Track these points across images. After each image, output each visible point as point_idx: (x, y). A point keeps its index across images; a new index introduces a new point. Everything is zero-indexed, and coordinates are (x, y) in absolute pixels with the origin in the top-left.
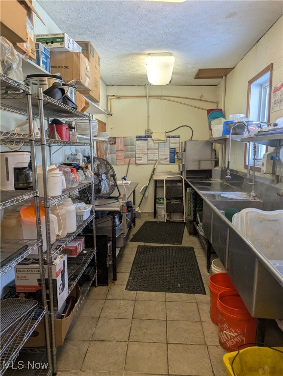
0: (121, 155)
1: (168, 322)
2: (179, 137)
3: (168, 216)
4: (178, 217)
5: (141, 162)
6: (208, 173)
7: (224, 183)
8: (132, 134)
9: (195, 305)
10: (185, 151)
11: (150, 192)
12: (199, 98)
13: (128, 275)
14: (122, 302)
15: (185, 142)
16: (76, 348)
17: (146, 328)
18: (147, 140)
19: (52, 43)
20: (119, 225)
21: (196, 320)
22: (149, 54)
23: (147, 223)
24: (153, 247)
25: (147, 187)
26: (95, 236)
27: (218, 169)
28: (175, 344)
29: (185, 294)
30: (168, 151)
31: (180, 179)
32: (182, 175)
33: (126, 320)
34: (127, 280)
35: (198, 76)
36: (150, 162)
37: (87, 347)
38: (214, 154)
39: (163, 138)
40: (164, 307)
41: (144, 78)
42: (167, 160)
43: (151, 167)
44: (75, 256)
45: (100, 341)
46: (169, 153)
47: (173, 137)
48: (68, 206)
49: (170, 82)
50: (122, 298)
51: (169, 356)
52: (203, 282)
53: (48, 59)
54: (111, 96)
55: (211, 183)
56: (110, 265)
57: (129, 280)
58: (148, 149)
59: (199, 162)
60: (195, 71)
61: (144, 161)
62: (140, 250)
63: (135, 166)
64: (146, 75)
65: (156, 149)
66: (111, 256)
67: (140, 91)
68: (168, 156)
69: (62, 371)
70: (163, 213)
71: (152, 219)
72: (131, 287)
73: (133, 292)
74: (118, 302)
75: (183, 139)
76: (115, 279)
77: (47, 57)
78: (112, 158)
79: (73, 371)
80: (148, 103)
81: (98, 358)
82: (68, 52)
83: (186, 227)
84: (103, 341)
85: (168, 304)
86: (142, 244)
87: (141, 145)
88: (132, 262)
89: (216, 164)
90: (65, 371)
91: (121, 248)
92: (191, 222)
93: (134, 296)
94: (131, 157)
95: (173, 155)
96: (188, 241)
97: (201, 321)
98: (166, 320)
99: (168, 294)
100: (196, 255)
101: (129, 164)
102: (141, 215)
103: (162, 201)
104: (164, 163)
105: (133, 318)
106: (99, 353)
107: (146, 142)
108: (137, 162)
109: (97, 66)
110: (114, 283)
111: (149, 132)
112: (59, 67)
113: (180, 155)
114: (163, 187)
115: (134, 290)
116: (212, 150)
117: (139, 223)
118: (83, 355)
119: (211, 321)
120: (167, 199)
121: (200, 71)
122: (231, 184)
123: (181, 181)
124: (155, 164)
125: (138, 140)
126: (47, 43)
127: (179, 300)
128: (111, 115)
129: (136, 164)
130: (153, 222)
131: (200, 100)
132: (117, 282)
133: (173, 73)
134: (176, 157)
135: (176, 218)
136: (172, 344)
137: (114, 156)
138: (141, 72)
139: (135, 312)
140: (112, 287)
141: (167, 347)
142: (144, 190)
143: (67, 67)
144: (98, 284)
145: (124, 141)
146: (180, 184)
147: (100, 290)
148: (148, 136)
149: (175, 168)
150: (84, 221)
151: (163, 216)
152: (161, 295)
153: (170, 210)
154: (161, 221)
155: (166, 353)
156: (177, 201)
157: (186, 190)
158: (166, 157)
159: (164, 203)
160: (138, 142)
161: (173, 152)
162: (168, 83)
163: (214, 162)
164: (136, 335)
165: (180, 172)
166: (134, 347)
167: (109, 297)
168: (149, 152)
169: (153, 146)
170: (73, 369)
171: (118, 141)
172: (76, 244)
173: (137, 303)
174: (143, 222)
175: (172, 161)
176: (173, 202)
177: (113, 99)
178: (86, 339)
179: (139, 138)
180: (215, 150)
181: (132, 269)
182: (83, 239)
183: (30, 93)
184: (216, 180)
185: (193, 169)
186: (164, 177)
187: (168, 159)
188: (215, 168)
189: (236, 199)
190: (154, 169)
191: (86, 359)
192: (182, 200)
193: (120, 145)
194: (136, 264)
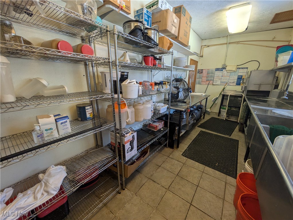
0: (204, 79)
1: (198, 188)
2: (247, 68)
3: (227, 116)
4: (234, 118)
5: (217, 84)
6: (267, 94)
7: (280, 101)
8: (213, 67)
9: (224, 183)
10: (249, 78)
11: (219, 101)
12: (271, 39)
13: (187, 146)
14: (176, 162)
15: (251, 72)
16: (140, 179)
17: (182, 185)
18: (222, 71)
19: (152, 7)
20: (185, 118)
21: (220, 196)
22: (230, 8)
23: (213, 118)
24: (210, 133)
25: (217, 98)
26: (169, 122)
27: (277, 91)
28: (196, 208)
29: (219, 173)
30: (236, 77)
31: (241, 95)
32: (243, 93)
33: (173, 174)
34: (185, 149)
35: (273, 21)
36: (223, 84)
37: (145, 181)
38: (276, 79)
39: (234, 69)
40: (201, 176)
41: (226, 30)
42: (234, 83)
43: (222, 87)
44: (156, 130)
45: (153, 181)
46: (237, 78)
47: (242, 68)
48: (146, 104)
49: (246, 29)
50: (177, 160)
51: (188, 215)
52: (238, 169)
53: (150, 18)
54: (204, 46)
55: (267, 100)
56: (175, 139)
57: (186, 150)
58: (222, 76)
59: (260, 85)
60: (272, 16)
61: (219, 83)
62: (201, 134)
63: (212, 86)
64: (227, 28)
65: (228, 76)
66: (177, 135)
67: (224, 41)
68: (236, 81)
69: (128, 189)
70: (224, 115)
71: (216, 116)
72: (185, 154)
73: (185, 158)
74: (174, 161)
75: (249, 70)
76: (178, 147)
77: (149, 17)
78: (199, 81)
79: (132, 193)
80: (227, 48)
81: (147, 191)
82: (161, 11)
83: (238, 126)
84: (155, 182)
85: (204, 174)
86: (204, 130)
87: (218, 73)
88: (193, 139)
89: (276, 87)
90: (129, 190)
91: (187, 131)
92: (242, 124)
93: (185, 161)
94: (211, 81)
95: (240, 80)
96: (236, 135)
97: (224, 199)
98: (198, 186)
99: (207, 168)
100: (239, 146)
101: (208, 85)
102: (211, 113)
103: (225, 108)
104: (232, 84)
105: (177, 175)
106: (149, 189)
107: (222, 72)
108: (214, 84)
109: (188, 23)
110: (177, 149)
111: (225, 66)
112: (156, 22)
113: (245, 81)
114: (228, 99)
115: (186, 157)
116: (275, 76)
117: (207, 117)
118: (141, 185)
119: (233, 203)
120: (228, 107)
121: (277, 15)
122: (287, 103)
123: (241, 97)
124: (225, 85)
125: (217, 71)
126: (150, 8)
127: (213, 175)
128: (202, 57)
129: (213, 84)
130: (217, 118)
131: (273, 41)
132: (179, 149)
133: (249, 23)
134: (241, 81)
135: (233, 119)
136: (194, 206)
137: (200, 80)
138: (224, 26)
139: (180, 171)
140: (175, 151)
141: (190, 207)
142: (215, 99)
143: (160, 21)
144: (168, 146)
145: (208, 71)
146: (240, 99)
147: (168, 150)
148: (224, 68)
149: (239, 88)
150: (160, 114)
151: (224, 116)
152: (201, 166)
153: (229, 114)
154: (222, 118)
155: (187, 211)
156: (236, 109)
157: (243, 103)
158: (234, 81)
159: (226, 109)
160: (216, 72)
161: (240, 78)
162: (245, 30)
163: (274, 86)
164: (174, 187)
165: (242, 91)
166: (169, 195)
167: (171, 156)
168: (222, 78)
169: (226, 74)
170: (132, 191)
171: (204, 71)
172: (156, 124)
173: (184, 166)
174: (211, 117)
175: (238, 84)
176: (233, 109)
177: (205, 47)
178: (148, 176)
179: (217, 70)
180: (277, 77)
181: (191, 143)
182: (163, 123)
183: (109, 30)
184: (273, 98)
185: (253, 90)
186: (230, 93)
187: (236, 83)
188: (274, 90)
189: (288, 116)
190: (224, 88)
191: (141, 188)
192: (240, 109)
193: (205, 73)
194: (195, 141)
